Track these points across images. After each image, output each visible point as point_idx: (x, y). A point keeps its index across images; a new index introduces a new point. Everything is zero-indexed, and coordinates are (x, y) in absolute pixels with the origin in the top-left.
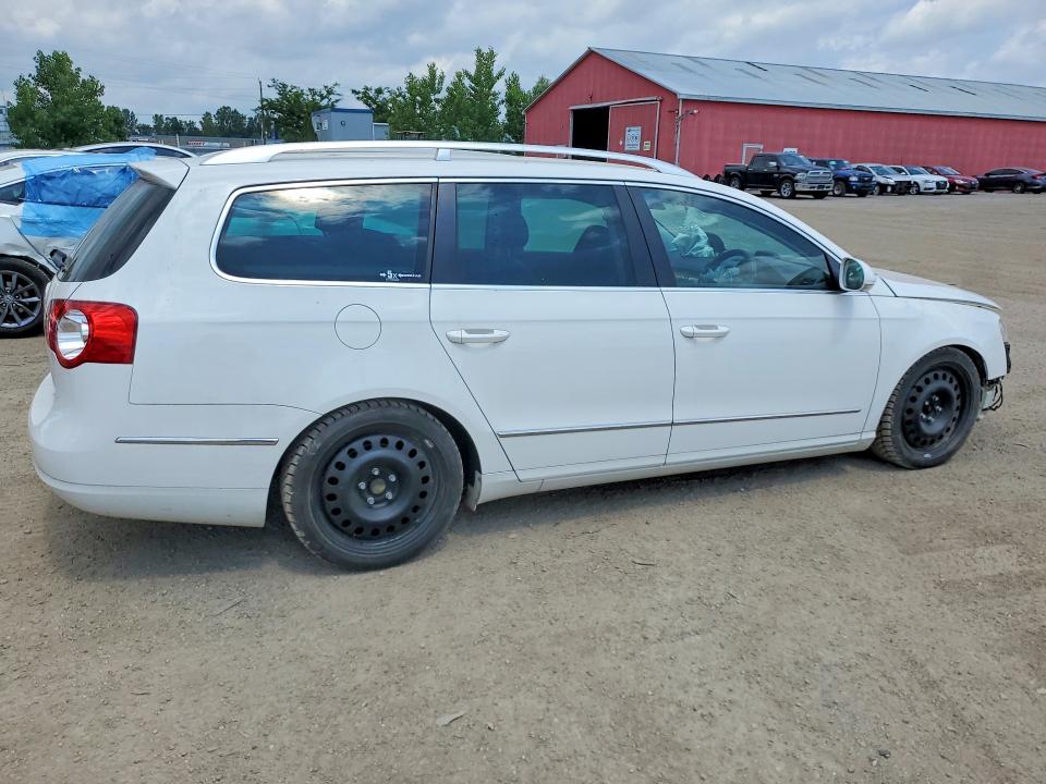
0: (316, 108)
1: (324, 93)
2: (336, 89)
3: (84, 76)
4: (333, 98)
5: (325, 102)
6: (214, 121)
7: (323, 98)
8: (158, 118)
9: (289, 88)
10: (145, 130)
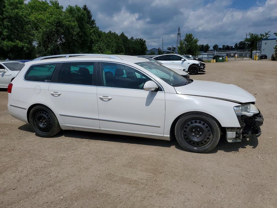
0: (261, 39)
1: (265, 35)
2: (269, 33)
3: (195, 38)
4: (267, 36)
5: (265, 37)
6: (238, 45)
7: (264, 36)
8: (224, 46)
9: (254, 35)
10: (220, 49)
